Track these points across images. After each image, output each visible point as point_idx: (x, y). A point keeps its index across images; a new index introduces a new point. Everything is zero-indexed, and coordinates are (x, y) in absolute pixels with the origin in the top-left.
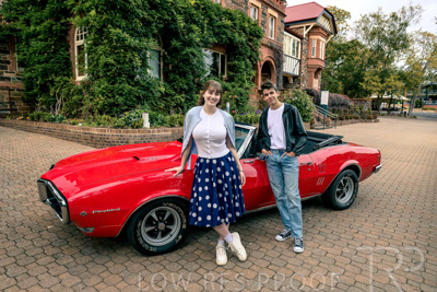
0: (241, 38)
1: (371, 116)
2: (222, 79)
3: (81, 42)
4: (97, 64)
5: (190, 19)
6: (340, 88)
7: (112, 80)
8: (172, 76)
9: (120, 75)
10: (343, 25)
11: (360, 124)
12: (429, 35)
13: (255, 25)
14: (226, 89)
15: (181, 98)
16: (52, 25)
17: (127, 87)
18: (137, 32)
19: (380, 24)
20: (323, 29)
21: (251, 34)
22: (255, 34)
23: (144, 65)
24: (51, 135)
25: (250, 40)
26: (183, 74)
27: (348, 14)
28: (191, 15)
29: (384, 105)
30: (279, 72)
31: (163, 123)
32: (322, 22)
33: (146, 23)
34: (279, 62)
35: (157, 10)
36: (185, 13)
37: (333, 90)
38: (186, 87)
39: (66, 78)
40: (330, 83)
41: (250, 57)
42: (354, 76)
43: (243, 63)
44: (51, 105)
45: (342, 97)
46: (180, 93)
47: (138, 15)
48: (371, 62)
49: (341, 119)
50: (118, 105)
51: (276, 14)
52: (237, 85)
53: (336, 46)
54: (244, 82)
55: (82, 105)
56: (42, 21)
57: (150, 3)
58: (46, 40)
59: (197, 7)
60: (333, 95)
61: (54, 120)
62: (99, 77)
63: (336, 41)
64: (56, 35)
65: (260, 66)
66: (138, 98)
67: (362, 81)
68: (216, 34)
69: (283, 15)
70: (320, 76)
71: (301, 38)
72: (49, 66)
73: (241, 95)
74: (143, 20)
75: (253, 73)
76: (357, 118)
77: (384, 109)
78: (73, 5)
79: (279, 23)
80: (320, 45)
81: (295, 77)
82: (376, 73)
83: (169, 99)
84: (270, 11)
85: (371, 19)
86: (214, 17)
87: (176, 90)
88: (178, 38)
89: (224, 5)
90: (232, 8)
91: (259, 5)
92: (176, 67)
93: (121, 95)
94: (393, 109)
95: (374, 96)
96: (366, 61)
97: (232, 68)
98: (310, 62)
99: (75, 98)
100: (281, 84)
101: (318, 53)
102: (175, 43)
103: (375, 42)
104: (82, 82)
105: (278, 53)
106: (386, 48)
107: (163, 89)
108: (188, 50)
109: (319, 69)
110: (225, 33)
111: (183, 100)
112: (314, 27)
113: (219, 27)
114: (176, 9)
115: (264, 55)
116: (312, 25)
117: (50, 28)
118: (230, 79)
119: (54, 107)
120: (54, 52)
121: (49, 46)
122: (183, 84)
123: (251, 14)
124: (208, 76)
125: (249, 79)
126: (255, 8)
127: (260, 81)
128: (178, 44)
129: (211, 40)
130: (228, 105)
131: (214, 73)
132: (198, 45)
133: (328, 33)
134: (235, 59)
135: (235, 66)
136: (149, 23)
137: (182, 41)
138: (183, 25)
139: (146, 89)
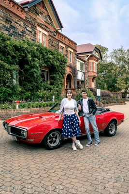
0: (57, 64)
1: (122, 101)
2: (47, 83)
5: (34, 55)
6: (106, 87)
8: (24, 83)
10: (105, 55)
11: (117, 106)
13: (63, 57)
14: (51, 89)
15: (29, 94)
17: (4, 89)
18: (9, 62)
19: (123, 54)
20: (95, 57)
21: (61, 61)
22: (64, 62)
23: (12, 78)
25: (61, 64)
26: (30, 82)
27: (106, 49)
28: (34, 53)
29: (128, 95)
30: (75, 79)
31: (24, 106)
32: (95, 53)
33: (13, 57)
34: (75, 76)
35: (19, 52)
36: (32, 52)
37: (102, 88)
38: (31, 88)
40: (100, 84)
41: (61, 73)
42: (112, 80)
43: (58, 75)
45: (107, 91)
46: (28, 91)
47: (10, 54)
48: (120, 73)
49: (107, 103)
51: (72, 51)
52: (56, 87)
54: (59, 85)
57: (16, 48)
59: (37, 49)
60: (103, 90)
63: (102, 63)
65: (65, 76)
67: (116, 83)
68: (45, 62)
69: (75, 51)
70: (95, 81)
71: (85, 61)
73: (58, 91)
75: (63, 80)
76: (115, 103)
79: (74, 55)
80: (94, 65)
81: (82, 82)
82: (123, 79)
83: (22, 94)
84: (69, 49)
85: (119, 52)
86: (44, 54)
87: (26, 90)
88: (28, 64)
89: (48, 46)
90: (52, 49)
91: (64, 46)
92: (26, 78)
95: (123, 91)
96: (117, 72)
97: (52, 78)
98: (90, 74)
100: (76, 86)
101: (93, 69)
102: (27, 67)
103: (121, 63)
105: (74, 70)
107: (20, 89)
108: (35, 70)
109: (94, 77)
110: (49, 61)
111: (30, 95)
112: (91, 56)
113: (46, 58)
114: (27, 50)
115: (68, 71)
116: (90, 55)
118: (52, 84)
122: (29, 86)
124: (41, 82)
125: (61, 83)
126: (62, 48)
127: (66, 84)
128: (28, 67)
129: (43, 65)
130: (54, 97)
131: (44, 80)
132: (37, 67)
133: (98, 59)
134: (54, 73)
135: (54, 77)
136: (15, 57)
137: (30, 65)
138: (31, 58)
139: (12, 89)
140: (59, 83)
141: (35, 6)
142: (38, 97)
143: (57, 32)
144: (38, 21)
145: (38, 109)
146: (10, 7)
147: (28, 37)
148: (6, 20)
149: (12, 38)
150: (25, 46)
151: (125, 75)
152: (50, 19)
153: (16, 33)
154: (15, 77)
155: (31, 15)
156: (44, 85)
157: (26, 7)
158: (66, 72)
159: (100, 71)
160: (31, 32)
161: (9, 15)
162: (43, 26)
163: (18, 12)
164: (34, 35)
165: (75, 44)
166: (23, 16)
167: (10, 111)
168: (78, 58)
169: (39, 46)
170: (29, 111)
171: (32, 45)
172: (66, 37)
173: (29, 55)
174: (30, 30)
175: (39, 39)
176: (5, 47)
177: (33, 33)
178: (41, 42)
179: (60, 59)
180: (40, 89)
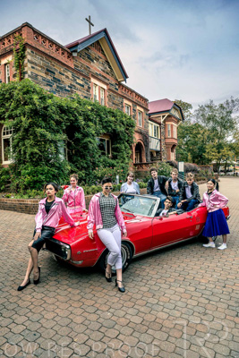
0: (121, 129)
2: (108, 157)
3: (7, 136)
4: (25, 153)
5: (87, 119)
6: (190, 157)
7: (36, 164)
8: (75, 158)
9: (41, 160)
14: (113, 166)
15: (83, 173)
17: (47, 168)
19: (212, 112)
20: (175, 117)
21: (127, 125)
22: (130, 125)
23: (58, 152)
25: (127, 129)
26: (83, 157)
27: (189, 106)
28: (88, 116)
29: (221, 168)
30: (147, 150)
32: (174, 112)
33: (58, 123)
34: (147, 144)
35: (66, 114)
37: (187, 161)
38: (85, 165)
40: (182, 154)
41: (127, 141)
42: (199, 148)
45: (193, 165)
46: (81, 170)
47: (53, 119)
48: (210, 138)
50: (41, 182)
51: (142, 110)
52: (120, 162)
53: (184, 128)
54: (124, 159)
55: (9, 182)
57: (61, 110)
59: (92, 110)
60: (187, 164)
62: (24, 163)
63: (184, 125)
66: (53, 175)
67: (205, 152)
68: (104, 127)
69: (146, 110)
70: (175, 150)
71: (160, 124)
73: (123, 168)
75: (130, 152)
78: (4, 113)
79: (145, 115)
80: (173, 130)
81: (157, 152)
82: (214, 146)
84: (138, 108)
85: (206, 109)
86: (103, 115)
87: (78, 168)
88: (79, 132)
89: (107, 106)
90: (114, 108)
91: (130, 104)
92: (77, 151)
93: (42, 174)
94: (228, 171)
95: (214, 162)
96: (206, 138)
97: (115, 149)
98: (168, 141)
100: (149, 158)
102: (78, 135)
103: (211, 124)
104: (10, 166)
105: (145, 137)
106: (219, 128)
107: (69, 168)
108: (89, 139)
109: (174, 146)
110: (110, 126)
111: (84, 175)
112: (169, 116)
113: (106, 122)
114: (78, 112)
115: (137, 138)
116: (167, 115)
118: (114, 157)
123: (125, 110)
124: (100, 156)
125: (128, 157)
126: (128, 107)
127: (134, 157)
128: (80, 136)
129: (101, 131)
130: (117, 177)
131: (103, 154)
132: (93, 135)
133: (179, 120)
134: (117, 143)
135: (118, 148)
136: (61, 122)
137: (82, 133)
138: (83, 123)
139: (59, 168)
140: (125, 155)
141: (87, 49)
143: (119, 84)
144: (92, 69)
146: (52, 52)
147: (79, 93)
148: (47, 70)
149: (56, 95)
150: (75, 105)
151: (217, 141)
152: (110, 67)
153: (61, 88)
154: (62, 150)
155: (83, 61)
156: (104, 161)
157: (75, 51)
158: (134, 140)
159: (181, 136)
160: (83, 86)
161: (50, 64)
162: (99, 77)
163: (63, 59)
164: (88, 91)
165: (146, 100)
166: (71, 64)
168: (150, 119)
169: (94, 105)
171: (85, 104)
172: (132, 92)
173: (81, 118)
174: (81, 83)
175: (95, 96)
176: (45, 108)
177: (86, 87)
178: (98, 99)
179: (125, 123)
180: (98, 167)
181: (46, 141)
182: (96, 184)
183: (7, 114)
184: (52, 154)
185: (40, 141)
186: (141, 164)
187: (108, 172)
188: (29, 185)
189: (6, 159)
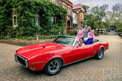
2: (56, 25)
3: (15, 16)
4: (21, 22)
5: (47, 8)
7: (26, 26)
8: (43, 25)
9: (28, 25)
12: (111, 12)
13: (65, 10)
14: (58, 28)
15: (45, 31)
16: (6, 11)
17: (30, 28)
18: (33, 12)
22: (65, 13)
23: (35, 22)
24: (7, 43)
25: (64, 14)
26: (46, 24)
27: (89, 7)
28: (48, 7)
29: (100, 32)
30: (72, 23)
31: (42, 38)
32: (82, 9)
33: (35, 10)
34: (72, 21)
35: (38, 6)
36: (46, 7)
38: (47, 28)
39: (10, 26)
41: (64, 19)
42: (92, 24)
43: (62, 21)
44: (6, 34)
46: (45, 30)
47: (33, 8)
48: (96, 20)
50: (28, 34)
51: (70, 7)
52: (61, 27)
53: (86, 16)
54: (63, 26)
55: (16, 34)
56: (3, 10)
57: (36, 4)
58: (4, 15)
59: (49, 5)
61: (7, 39)
62: (21, 26)
63: (86, 14)
64: (7, 13)
65: (67, 21)
66: (33, 31)
67: (94, 25)
68: (55, 13)
69: (72, 7)
71: (77, 14)
72: (5, 23)
74: (34, 9)
75: (65, 23)
77: (100, 33)
78: (13, 5)
79: (71, 9)
80: (82, 16)
81: (76, 25)
82: (97, 23)
83: (42, 31)
84: (69, 6)
85: (95, 8)
86: (54, 8)
87: (44, 29)
88: (44, 14)
89: (56, 5)
90: (59, 6)
91: (66, 5)
92: (44, 22)
93: (28, 31)
94: (102, 33)
96: (94, 20)
98: (80, 20)
99: (13, 32)
100: (73, 27)
101: (82, 18)
102: (44, 15)
103: (97, 14)
104: (16, 27)
105: (71, 18)
106: (99, 16)
107: (40, 29)
108: (48, 17)
109: (82, 22)
110: (57, 12)
111: (46, 32)
112: (80, 11)
113: (55, 11)
114: (44, 6)
116: (80, 10)
117: (5, 12)
118: (59, 25)
119: (7, 35)
120: (7, 19)
121: (5, 17)
124: (53, 25)
125: (64, 25)
127: (67, 26)
129: (53, 14)
130: (60, 32)
131: (54, 24)
132: (50, 16)
133: (84, 12)
134: (60, 20)
135: (60, 22)
137: (45, 15)
138: (46, 10)
139: (36, 29)
142: (51, 33)
145: (50, 39)
154: (37, 21)
156: (55, 26)
158: (67, 19)
159: (85, 19)
165: (72, 3)
167: (32, 41)
168: (73, 12)
169: (50, 3)
170: (44, 41)
179: (63, 11)
180: (52, 28)
181: (30, 17)
182: (51, 35)
183: (14, 5)
184: (33, 23)
185: (27, 17)
186: (69, 29)
187: (56, 30)
188: (23, 35)
189: (15, 25)
